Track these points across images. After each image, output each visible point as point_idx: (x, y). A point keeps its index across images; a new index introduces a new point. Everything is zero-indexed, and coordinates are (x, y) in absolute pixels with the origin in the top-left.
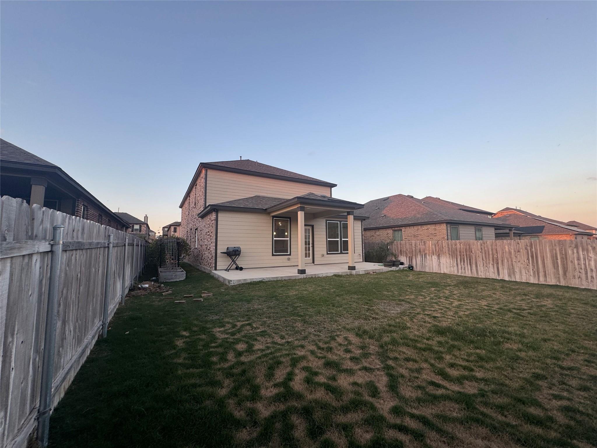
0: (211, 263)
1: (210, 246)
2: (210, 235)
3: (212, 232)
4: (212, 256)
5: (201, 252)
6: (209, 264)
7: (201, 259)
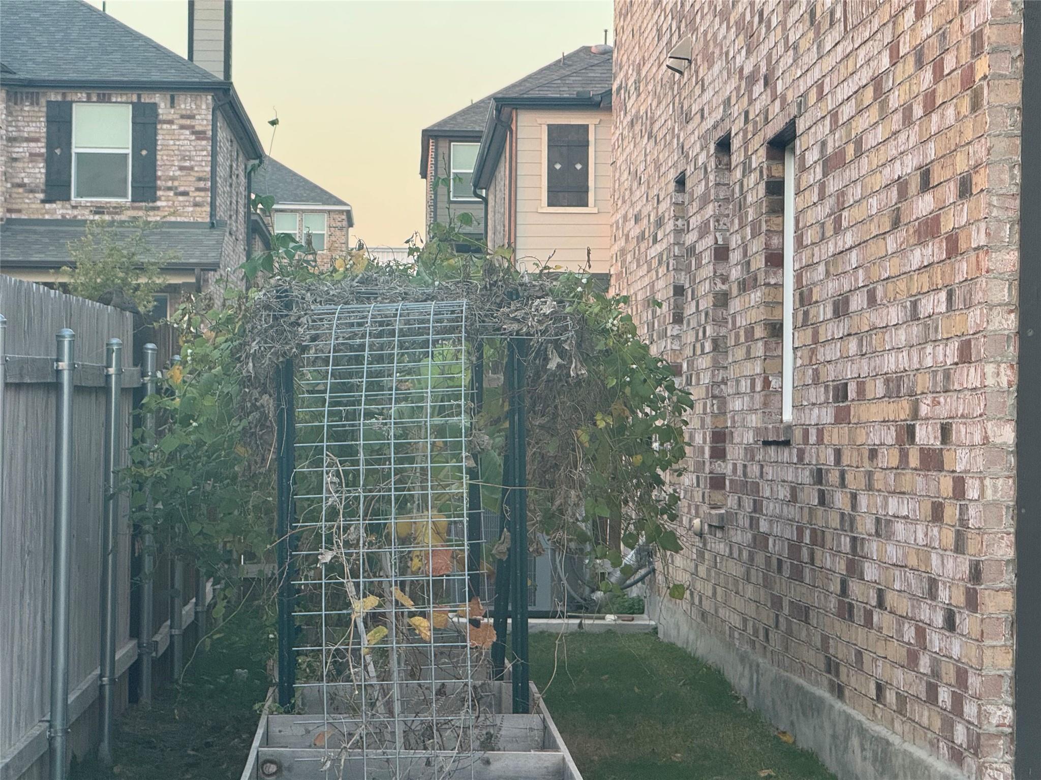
0: (962, 677)
1: (947, 406)
2: (947, 225)
3: (965, 189)
4: (976, 574)
5: (840, 500)
6: (944, 695)
7: (846, 611)
